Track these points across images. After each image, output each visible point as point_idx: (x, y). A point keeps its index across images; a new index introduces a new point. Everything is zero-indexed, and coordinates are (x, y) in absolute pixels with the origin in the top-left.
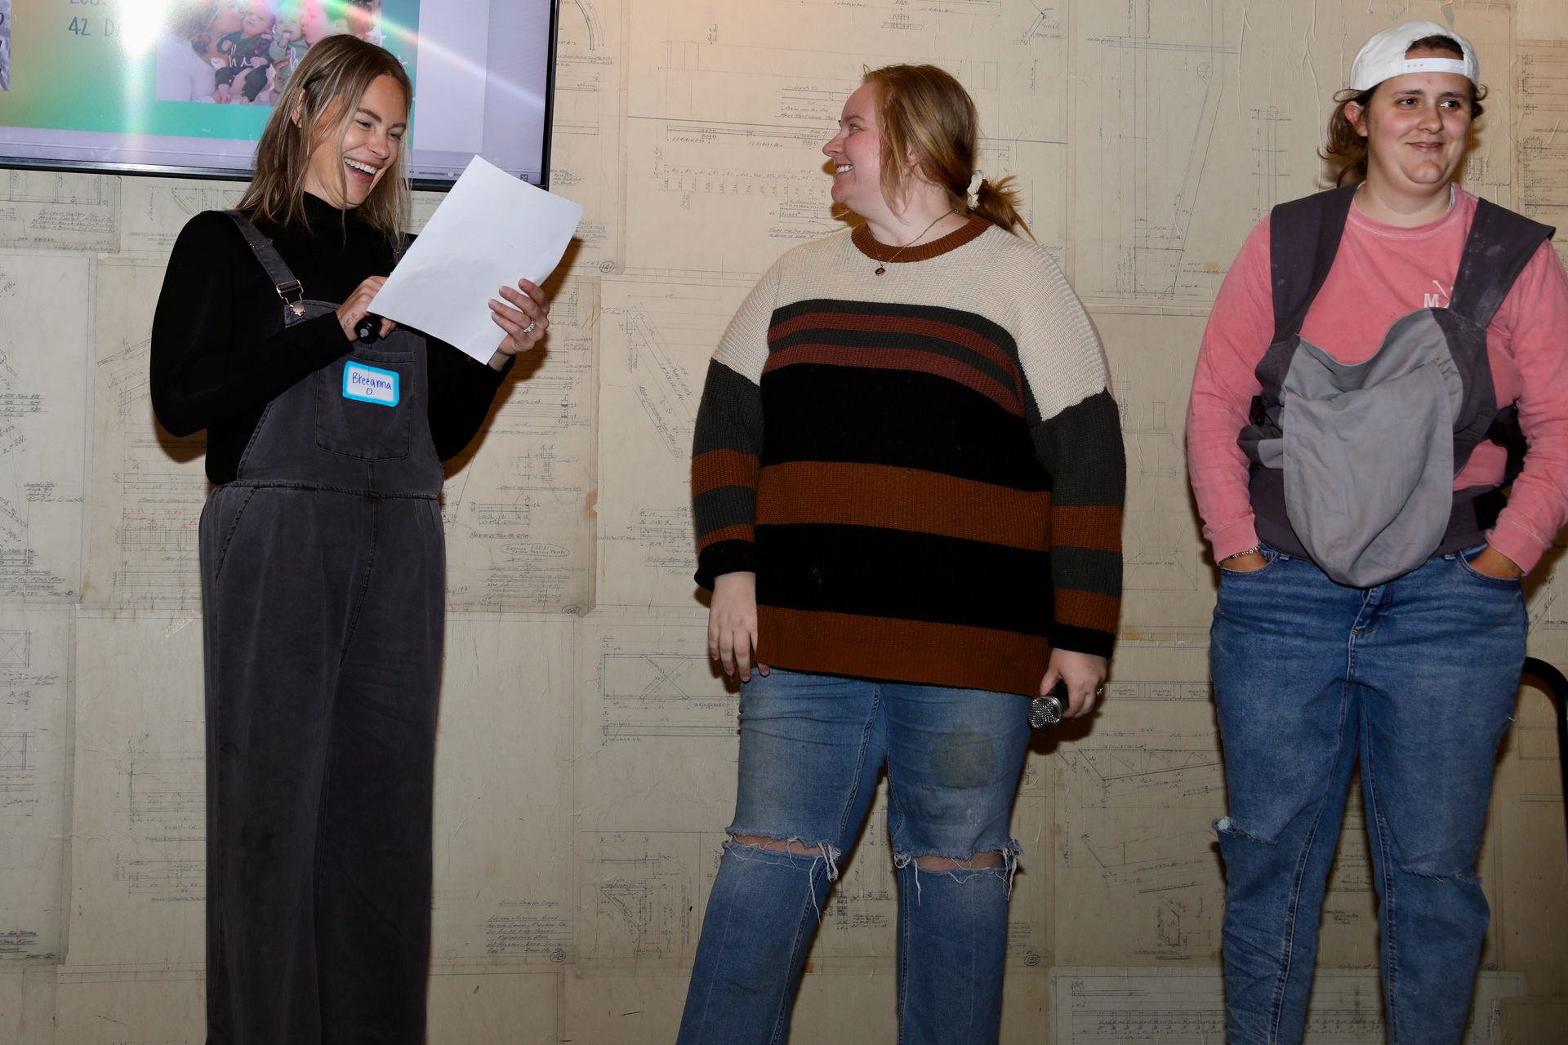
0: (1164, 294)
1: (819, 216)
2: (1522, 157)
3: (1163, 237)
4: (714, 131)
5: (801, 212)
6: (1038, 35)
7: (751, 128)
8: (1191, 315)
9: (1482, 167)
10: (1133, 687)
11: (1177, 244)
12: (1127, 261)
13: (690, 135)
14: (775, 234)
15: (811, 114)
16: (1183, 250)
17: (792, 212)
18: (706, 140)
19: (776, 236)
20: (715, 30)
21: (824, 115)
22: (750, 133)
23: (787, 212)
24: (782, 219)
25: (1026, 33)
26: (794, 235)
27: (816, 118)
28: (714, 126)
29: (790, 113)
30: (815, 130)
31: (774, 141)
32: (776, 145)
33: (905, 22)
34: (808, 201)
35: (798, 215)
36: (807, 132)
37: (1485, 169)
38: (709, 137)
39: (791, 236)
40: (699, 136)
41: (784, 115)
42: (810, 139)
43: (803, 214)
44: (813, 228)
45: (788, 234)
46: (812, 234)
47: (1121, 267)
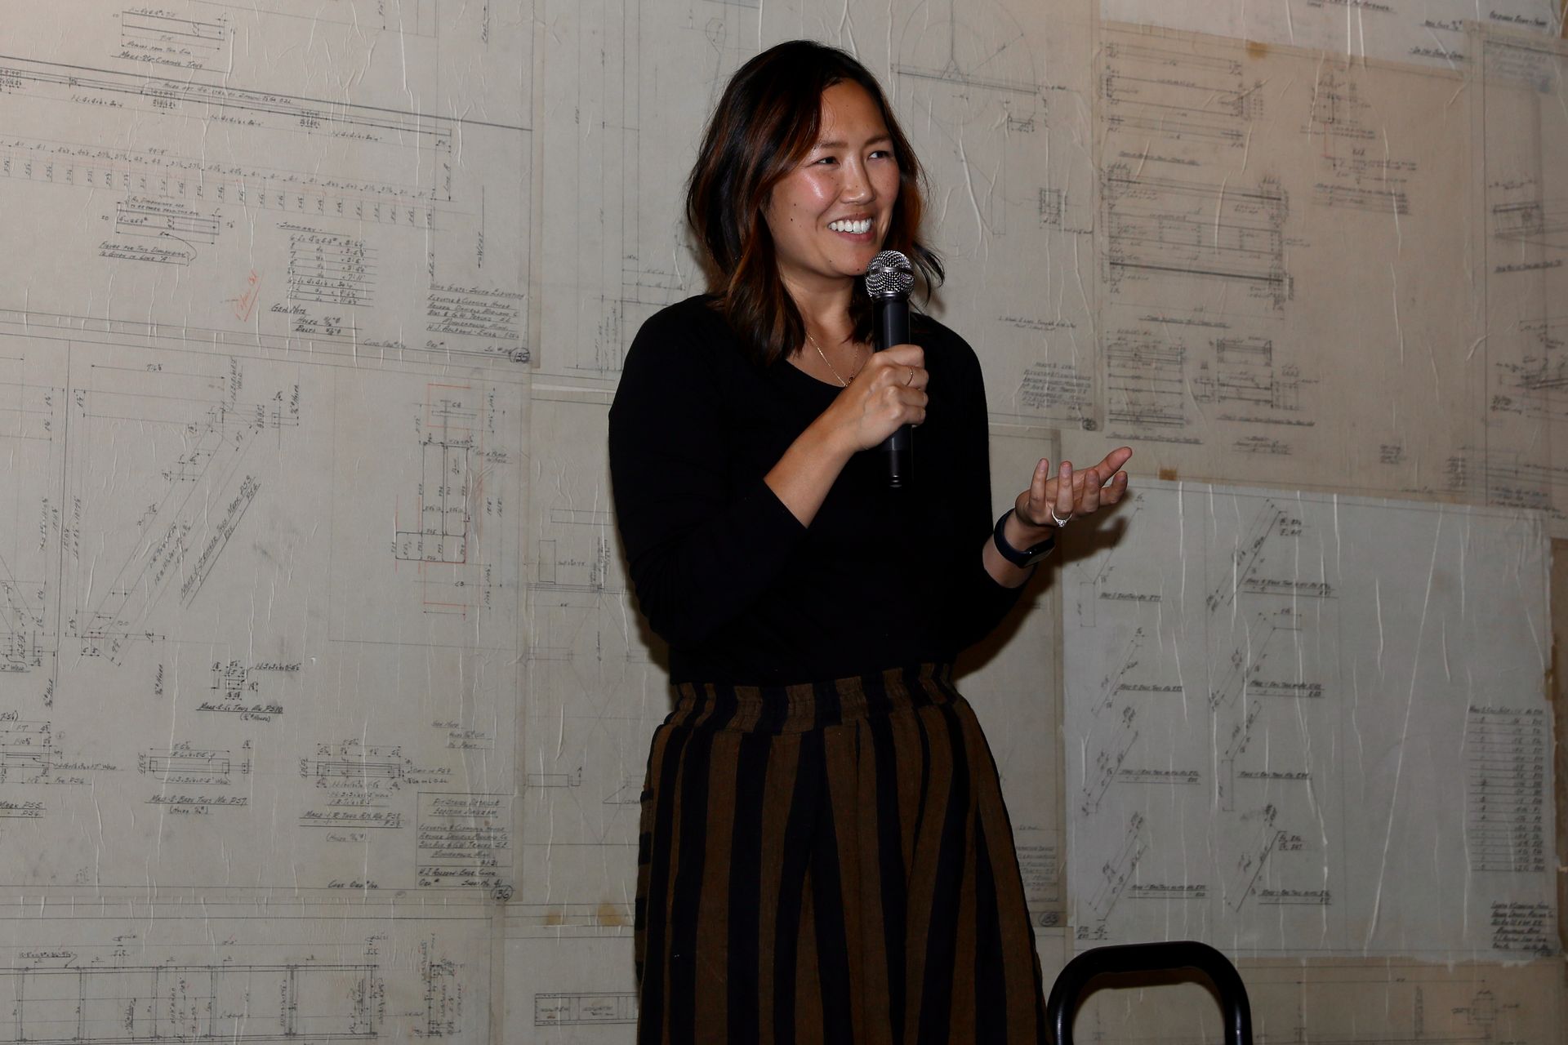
1: (176, 226)
2: (1106, 192)
3: (659, 286)
4: (17, 74)
5: (148, 217)
7: (75, 73)
9: (1059, 203)
10: (610, 1002)
12: (611, 321)
14: (108, 252)
15: (165, 56)
17: (135, 217)
19: (111, 255)
21: (184, 60)
22: (73, 82)
23: (129, 217)
24: (121, 228)
26: (139, 256)
27: (173, 63)
28: (18, 65)
29: (134, 52)
30: (171, 83)
31: (109, 96)
32: (113, 104)
34: (158, 201)
35: (145, 223)
36: (159, 86)
37: (1063, 207)
38: (10, 83)
39: (133, 258)
41: (126, 55)
42: (164, 98)
43: (153, 220)
44: (165, 244)
45: (129, 254)
46: (165, 256)
47: (603, 331)
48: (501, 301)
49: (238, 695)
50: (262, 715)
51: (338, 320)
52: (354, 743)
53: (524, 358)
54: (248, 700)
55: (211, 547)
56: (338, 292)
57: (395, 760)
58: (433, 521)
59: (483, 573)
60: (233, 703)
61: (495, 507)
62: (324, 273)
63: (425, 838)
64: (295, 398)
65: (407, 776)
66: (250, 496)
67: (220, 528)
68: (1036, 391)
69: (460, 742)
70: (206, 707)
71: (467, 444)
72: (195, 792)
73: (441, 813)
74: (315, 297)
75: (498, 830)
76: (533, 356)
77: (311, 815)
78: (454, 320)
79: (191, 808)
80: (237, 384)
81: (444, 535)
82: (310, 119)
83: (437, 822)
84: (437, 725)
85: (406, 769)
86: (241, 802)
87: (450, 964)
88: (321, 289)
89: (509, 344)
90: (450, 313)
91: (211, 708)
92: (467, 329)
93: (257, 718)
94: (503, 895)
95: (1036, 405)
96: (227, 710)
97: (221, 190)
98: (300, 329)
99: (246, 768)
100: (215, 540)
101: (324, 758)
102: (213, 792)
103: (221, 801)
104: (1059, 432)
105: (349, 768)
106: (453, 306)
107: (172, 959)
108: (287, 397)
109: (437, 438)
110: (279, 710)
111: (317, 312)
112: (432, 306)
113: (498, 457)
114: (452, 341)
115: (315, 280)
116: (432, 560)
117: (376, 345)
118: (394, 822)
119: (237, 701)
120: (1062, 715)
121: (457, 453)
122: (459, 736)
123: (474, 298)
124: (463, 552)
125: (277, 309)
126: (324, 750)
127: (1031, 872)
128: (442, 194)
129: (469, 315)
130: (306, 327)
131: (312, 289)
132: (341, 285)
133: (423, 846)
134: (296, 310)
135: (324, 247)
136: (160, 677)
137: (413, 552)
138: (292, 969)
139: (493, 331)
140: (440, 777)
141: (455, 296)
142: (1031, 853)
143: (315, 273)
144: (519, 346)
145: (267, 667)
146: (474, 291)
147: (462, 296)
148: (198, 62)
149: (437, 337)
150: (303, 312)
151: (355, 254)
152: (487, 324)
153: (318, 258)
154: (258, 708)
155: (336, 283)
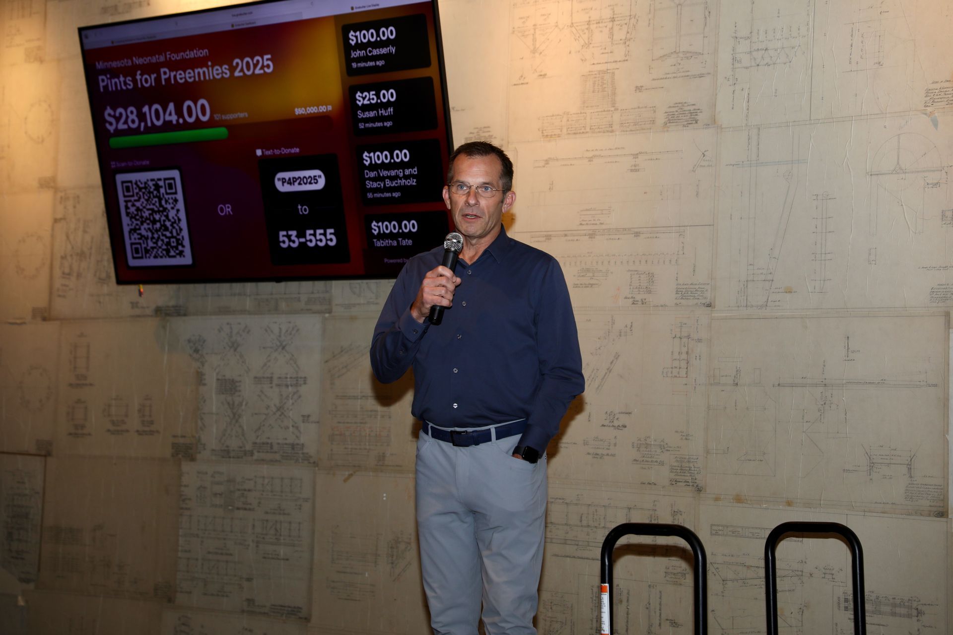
0: (762, 306)
1: (595, 275)
3: (762, 274)
4: (550, 236)
6: (701, 166)
7: (566, 233)
8: (776, 318)
10: (740, 529)
11: (770, 277)
12: (743, 289)
13: (541, 239)
16: (773, 281)
17: (583, 274)
18: (547, 241)
19: (576, 287)
20: (553, 184)
21: (598, 222)
22: (566, 235)
25: (695, 165)
26: (584, 286)
27: (594, 224)
29: (583, 223)
31: (576, 238)
33: (637, 168)
34: (590, 268)
35: (586, 276)
36: (591, 232)
38: (548, 239)
39: (582, 287)
40: (544, 239)
41: (581, 224)
42: (592, 236)
43: (588, 275)
44: (592, 282)
45: (581, 286)
46: (592, 285)
47: (740, 293)
48: (701, 286)
49: (613, 422)
50: (620, 428)
51: (645, 299)
52: (649, 437)
53: (709, 305)
54: (616, 423)
55: (605, 375)
56: (645, 290)
57: (662, 443)
58: (676, 364)
59: (694, 381)
60: (611, 424)
61: (698, 358)
62: (642, 284)
63: (672, 469)
64: (631, 326)
65: (666, 449)
66: (617, 359)
67: (608, 369)
68: (937, 296)
69: (684, 438)
70: (603, 426)
71: (688, 337)
72: (600, 452)
73: (677, 461)
74: (638, 293)
75: (697, 468)
76: (713, 304)
77: (635, 460)
78: (685, 295)
79: (599, 457)
80: (613, 323)
81: (680, 368)
82: (637, 234)
83: (675, 464)
84: (677, 432)
85: (666, 446)
86: (613, 455)
87: (680, 511)
88: (641, 290)
89: (704, 301)
90: (683, 293)
91: (605, 426)
92: (689, 298)
93: (619, 429)
94: (699, 490)
95: (937, 302)
96: (609, 426)
97: (609, 262)
98: (633, 304)
99: (615, 445)
100: (606, 373)
101: (639, 442)
102: (605, 452)
103: (608, 455)
104: (950, 312)
105: (647, 445)
106: (684, 290)
107: (593, 503)
108: (629, 326)
109: (678, 336)
110: (625, 427)
111: (639, 298)
112: (677, 291)
113: (699, 340)
114: (684, 302)
115: (638, 287)
116: (676, 377)
117: (657, 306)
118: (662, 463)
119: (612, 424)
120: (948, 431)
121: (685, 340)
122: (684, 436)
123: (692, 286)
124: (686, 373)
125: (626, 298)
126: (640, 440)
127: (930, 494)
128: (681, 252)
129: (690, 292)
130: (635, 303)
131: (637, 290)
132: (647, 288)
133: (671, 472)
134: (632, 297)
135: (642, 276)
136: (589, 416)
137: (670, 375)
138: (630, 509)
139: (698, 297)
140: (677, 449)
141: (685, 287)
142: (929, 487)
143: (638, 284)
144: (708, 301)
145: (622, 413)
146: (692, 284)
147: (687, 286)
148: (602, 222)
149: (678, 301)
150: (634, 298)
151: (651, 276)
152: (696, 295)
153: (639, 280)
154: (619, 426)
155: (645, 287)
